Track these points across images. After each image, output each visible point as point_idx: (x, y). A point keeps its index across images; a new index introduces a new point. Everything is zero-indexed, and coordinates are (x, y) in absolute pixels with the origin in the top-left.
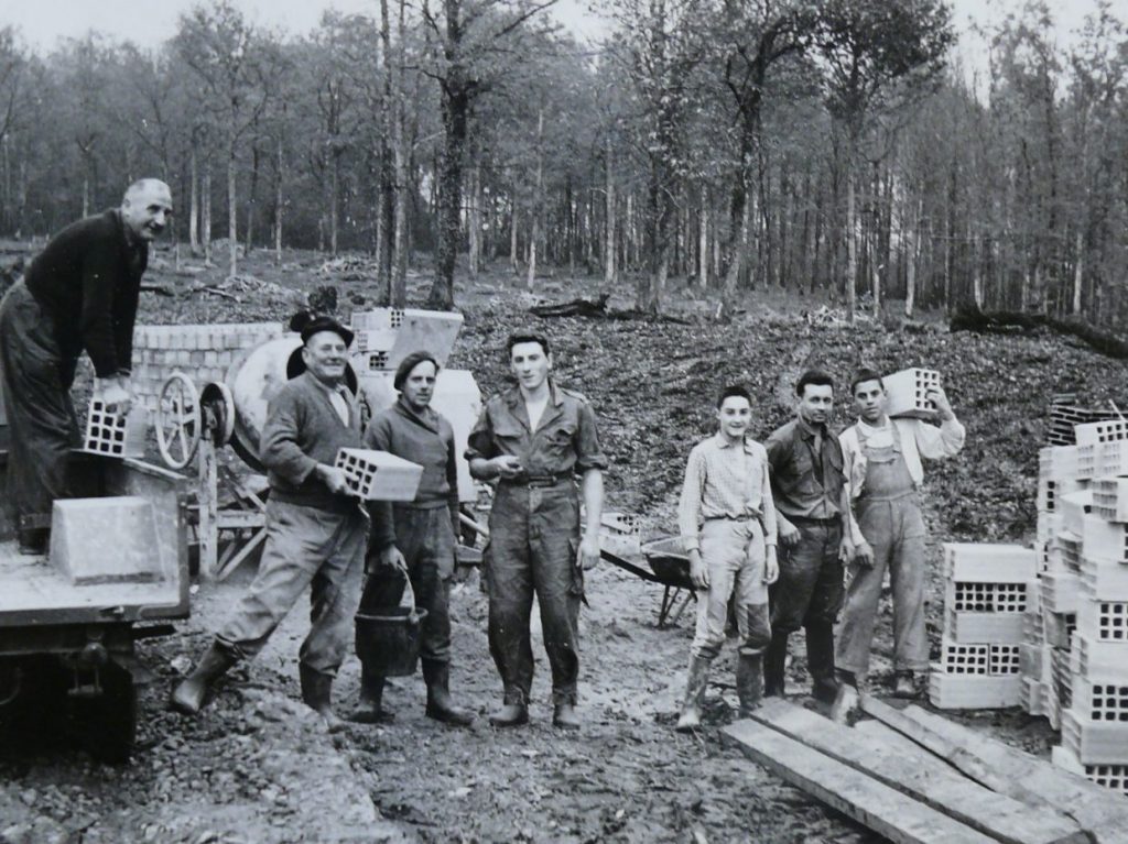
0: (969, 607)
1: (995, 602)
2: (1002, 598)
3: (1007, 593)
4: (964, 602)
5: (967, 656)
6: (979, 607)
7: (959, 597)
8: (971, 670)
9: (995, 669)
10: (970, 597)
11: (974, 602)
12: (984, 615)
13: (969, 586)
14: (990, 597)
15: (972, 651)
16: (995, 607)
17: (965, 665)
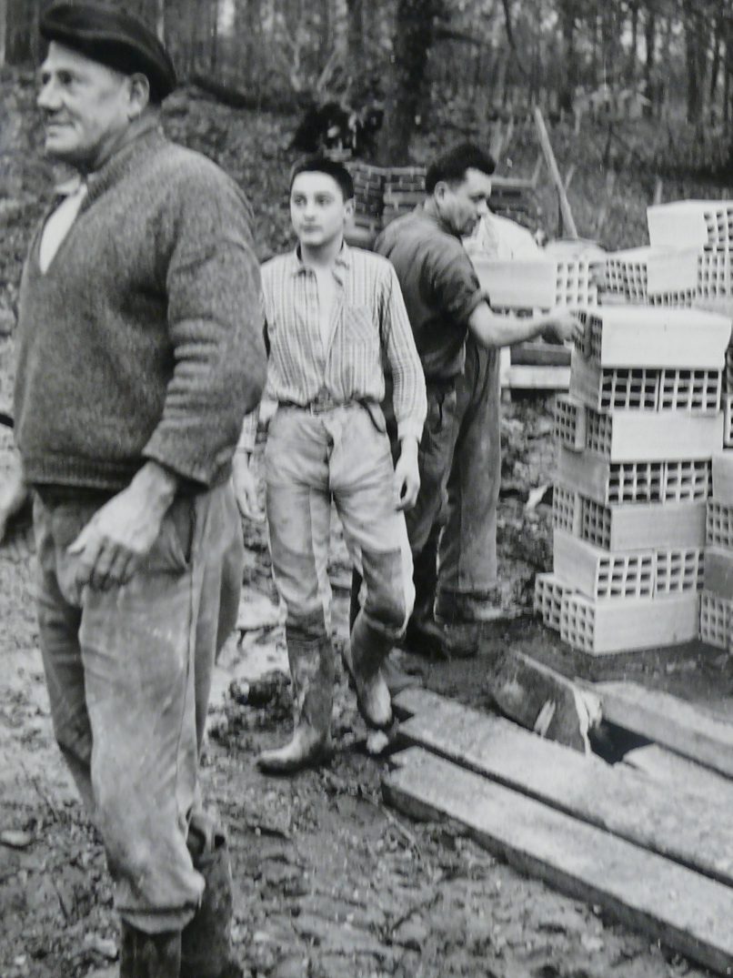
0: (627, 497)
1: (663, 488)
2: (671, 481)
3: (679, 473)
4: (621, 490)
5: (625, 570)
6: (641, 497)
7: (614, 482)
8: (630, 592)
9: (661, 587)
10: (628, 482)
11: (634, 490)
12: (649, 508)
13: (628, 467)
14: (655, 481)
15: (632, 562)
16: (663, 495)
17: (623, 585)
